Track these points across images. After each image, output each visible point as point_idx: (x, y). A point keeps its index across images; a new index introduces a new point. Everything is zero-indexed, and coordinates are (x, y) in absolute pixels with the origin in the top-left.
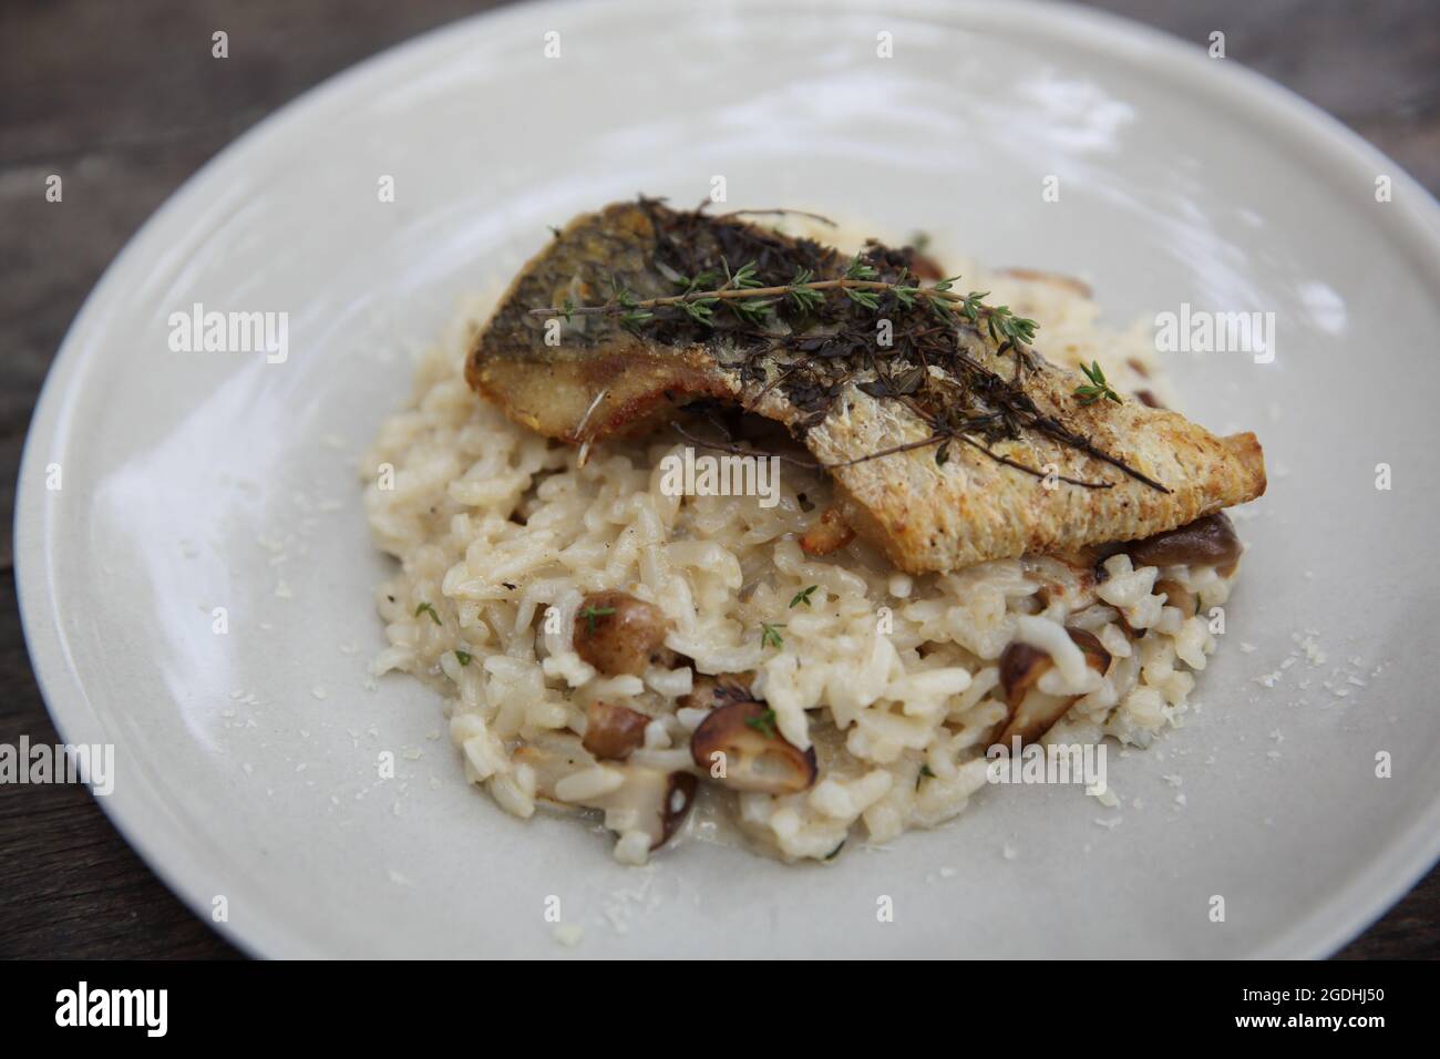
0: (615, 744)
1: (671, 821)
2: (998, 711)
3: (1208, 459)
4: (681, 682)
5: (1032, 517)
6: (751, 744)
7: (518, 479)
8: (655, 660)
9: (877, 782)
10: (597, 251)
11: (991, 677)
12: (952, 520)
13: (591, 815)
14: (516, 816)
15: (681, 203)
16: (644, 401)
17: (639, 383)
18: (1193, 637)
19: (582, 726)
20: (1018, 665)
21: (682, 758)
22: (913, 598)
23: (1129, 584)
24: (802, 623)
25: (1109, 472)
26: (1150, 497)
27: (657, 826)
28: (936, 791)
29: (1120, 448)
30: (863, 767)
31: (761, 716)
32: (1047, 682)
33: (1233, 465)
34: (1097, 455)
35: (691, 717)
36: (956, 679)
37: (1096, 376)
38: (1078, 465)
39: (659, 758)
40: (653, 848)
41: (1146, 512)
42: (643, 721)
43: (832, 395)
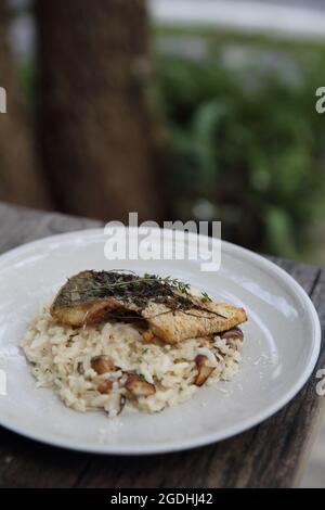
0: (105, 389)
1: (122, 405)
2: (195, 372)
3: (235, 312)
4: (119, 373)
5: (197, 325)
6: (139, 384)
7: (67, 337)
8: (112, 369)
9: (170, 392)
10: (80, 281)
11: (193, 364)
12: (179, 328)
13: (103, 410)
14: (82, 412)
15: (98, 270)
16: (100, 311)
18: (237, 355)
19: (96, 387)
20: (199, 360)
21: (123, 391)
22: (172, 349)
23: (220, 342)
24: (145, 357)
25: (213, 315)
26: (223, 320)
27: (118, 408)
28: (184, 393)
29: (214, 310)
30: (165, 389)
31: (141, 378)
32: (207, 363)
33: (240, 313)
34: (209, 312)
35: (123, 381)
36: (186, 365)
37: (205, 295)
38: (205, 314)
39: (117, 391)
40: (118, 414)
41: (223, 324)
42: (112, 383)
43: (146, 303)
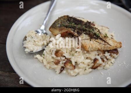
0: (57, 63)
2: (93, 64)
3: (116, 43)
4: (64, 58)
5: (98, 47)
6: (69, 64)
8: (62, 56)
9: (81, 70)
10: (62, 19)
11: (93, 61)
12: (91, 46)
13: (54, 69)
14: (47, 69)
15: (71, 16)
17: (64, 31)
18: (113, 60)
19: (54, 61)
20: (95, 60)
21: (63, 65)
22: (87, 53)
23: (107, 54)
24: (76, 54)
25: (106, 43)
26: (110, 46)
27: (60, 71)
28: (86, 71)
29: (107, 42)
30: (79, 68)
32: (98, 62)
34: (105, 42)
35: (64, 62)
36: (89, 61)
38: (103, 43)
40: (59, 73)
41: (109, 48)
42: (60, 61)
43: (81, 34)
